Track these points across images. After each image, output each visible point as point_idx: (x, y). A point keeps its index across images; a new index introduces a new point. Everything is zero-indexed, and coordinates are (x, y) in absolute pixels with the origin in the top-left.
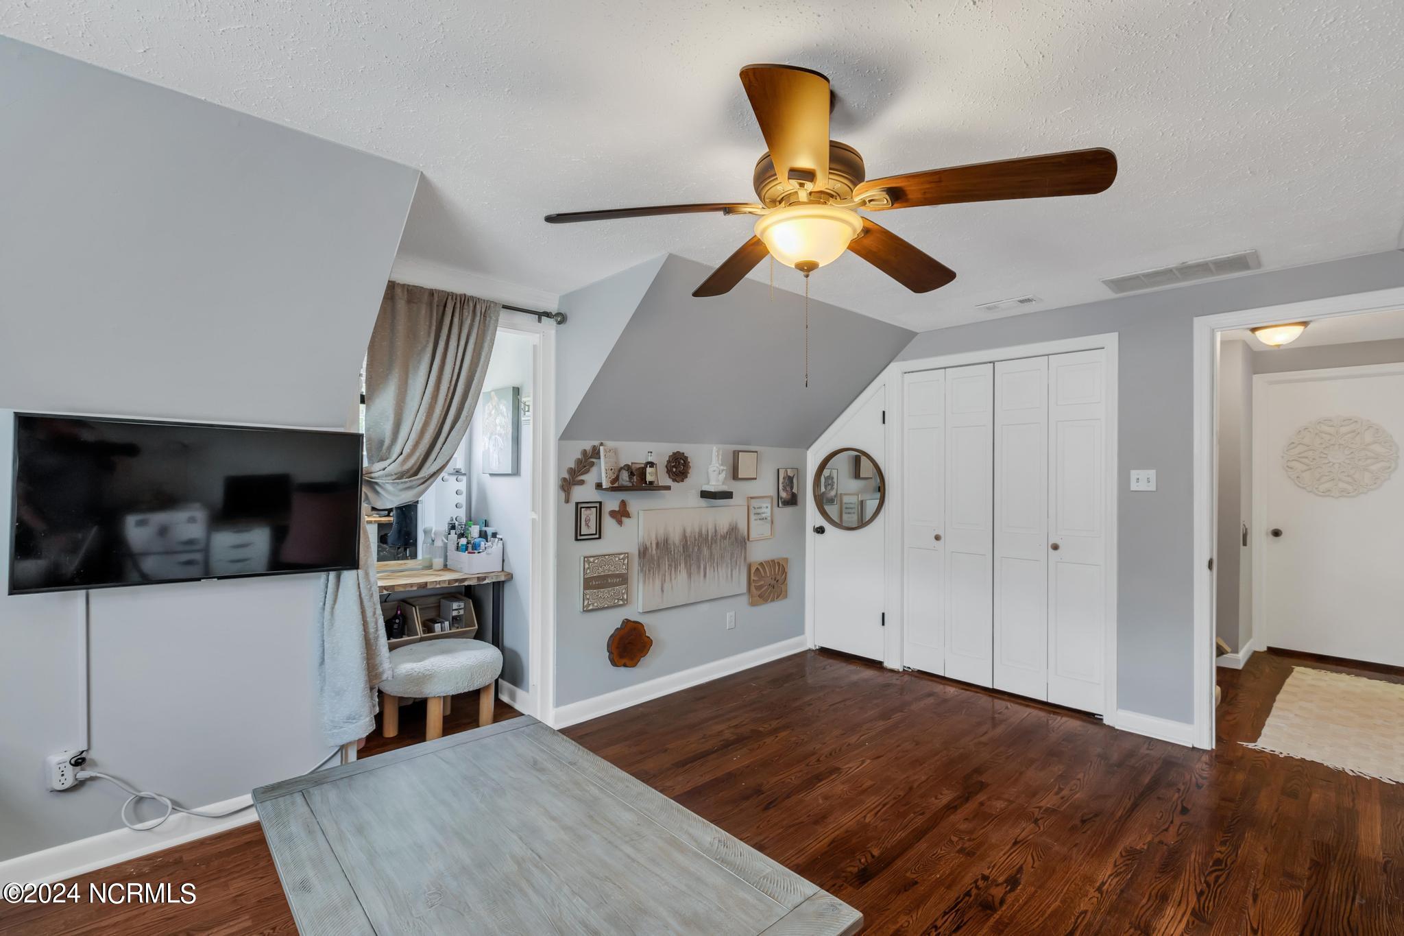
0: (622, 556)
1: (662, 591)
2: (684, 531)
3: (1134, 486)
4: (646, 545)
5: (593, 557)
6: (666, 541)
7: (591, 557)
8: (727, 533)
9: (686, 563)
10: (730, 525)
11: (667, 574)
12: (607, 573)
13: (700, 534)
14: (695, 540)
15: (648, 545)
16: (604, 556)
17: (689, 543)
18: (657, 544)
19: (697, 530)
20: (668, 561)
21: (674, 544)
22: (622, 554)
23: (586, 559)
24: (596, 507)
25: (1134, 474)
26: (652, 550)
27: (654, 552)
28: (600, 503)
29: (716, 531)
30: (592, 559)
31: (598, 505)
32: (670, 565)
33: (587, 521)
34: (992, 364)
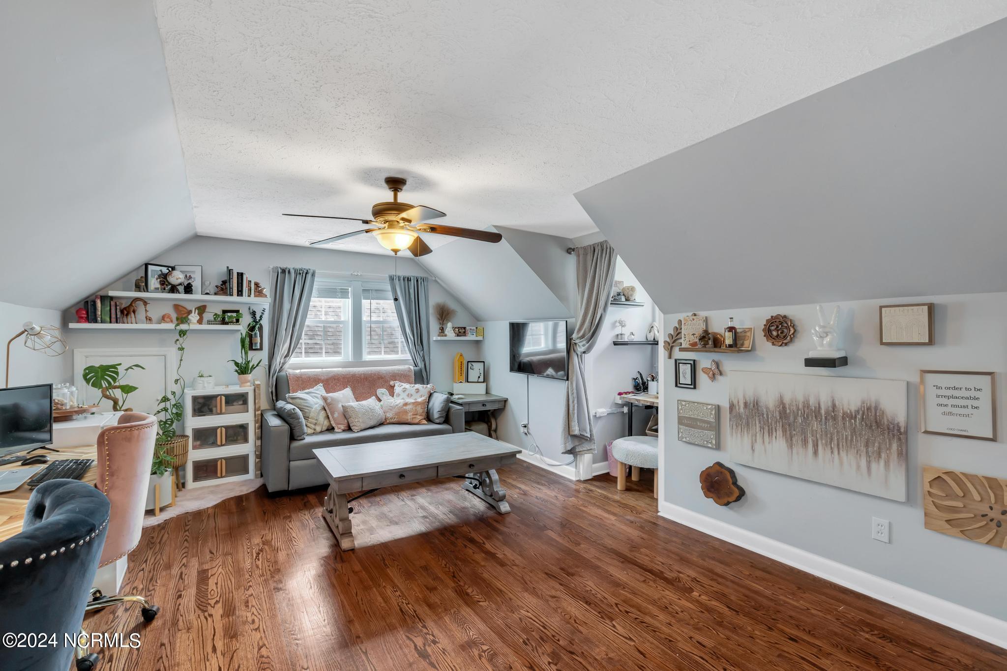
0: (710, 407)
1: (753, 450)
2: (781, 397)
4: (732, 402)
5: (685, 401)
6: (756, 404)
7: (683, 401)
8: (857, 412)
9: (784, 431)
10: (863, 402)
11: (758, 435)
12: (695, 417)
13: (806, 405)
14: (798, 409)
15: (735, 402)
16: (694, 402)
17: (788, 411)
18: (746, 404)
19: (801, 399)
20: (760, 422)
21: (767, 408)
22: (709, 405)
23: (679, 402)
24: (691, 364)
26: (739, 409)
27: (742, 410)
28: (694, 361)
29: (834, 406)
30: (684, 403)
31: (692, 362)
32: (762, 428)
33: (684, 374)
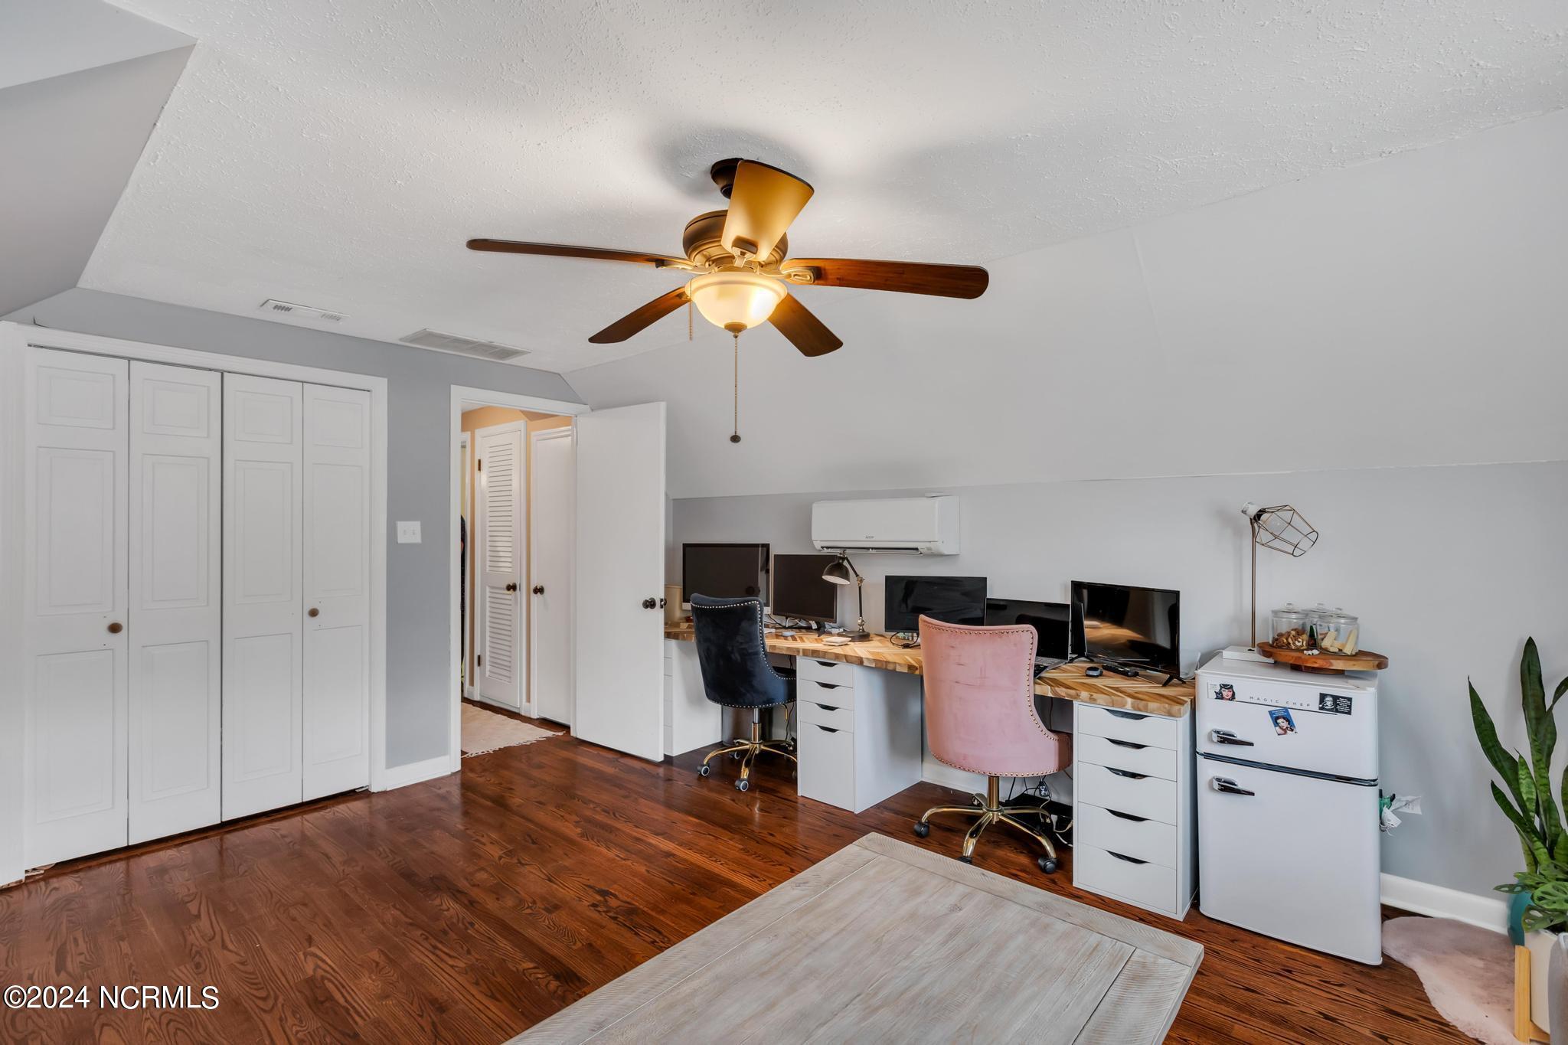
3: (402, 539)
25: (402, 526)
34: (220, 374)
